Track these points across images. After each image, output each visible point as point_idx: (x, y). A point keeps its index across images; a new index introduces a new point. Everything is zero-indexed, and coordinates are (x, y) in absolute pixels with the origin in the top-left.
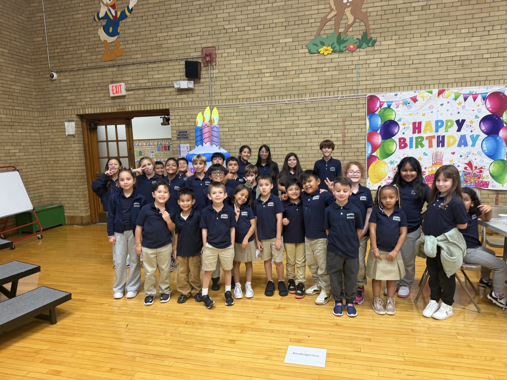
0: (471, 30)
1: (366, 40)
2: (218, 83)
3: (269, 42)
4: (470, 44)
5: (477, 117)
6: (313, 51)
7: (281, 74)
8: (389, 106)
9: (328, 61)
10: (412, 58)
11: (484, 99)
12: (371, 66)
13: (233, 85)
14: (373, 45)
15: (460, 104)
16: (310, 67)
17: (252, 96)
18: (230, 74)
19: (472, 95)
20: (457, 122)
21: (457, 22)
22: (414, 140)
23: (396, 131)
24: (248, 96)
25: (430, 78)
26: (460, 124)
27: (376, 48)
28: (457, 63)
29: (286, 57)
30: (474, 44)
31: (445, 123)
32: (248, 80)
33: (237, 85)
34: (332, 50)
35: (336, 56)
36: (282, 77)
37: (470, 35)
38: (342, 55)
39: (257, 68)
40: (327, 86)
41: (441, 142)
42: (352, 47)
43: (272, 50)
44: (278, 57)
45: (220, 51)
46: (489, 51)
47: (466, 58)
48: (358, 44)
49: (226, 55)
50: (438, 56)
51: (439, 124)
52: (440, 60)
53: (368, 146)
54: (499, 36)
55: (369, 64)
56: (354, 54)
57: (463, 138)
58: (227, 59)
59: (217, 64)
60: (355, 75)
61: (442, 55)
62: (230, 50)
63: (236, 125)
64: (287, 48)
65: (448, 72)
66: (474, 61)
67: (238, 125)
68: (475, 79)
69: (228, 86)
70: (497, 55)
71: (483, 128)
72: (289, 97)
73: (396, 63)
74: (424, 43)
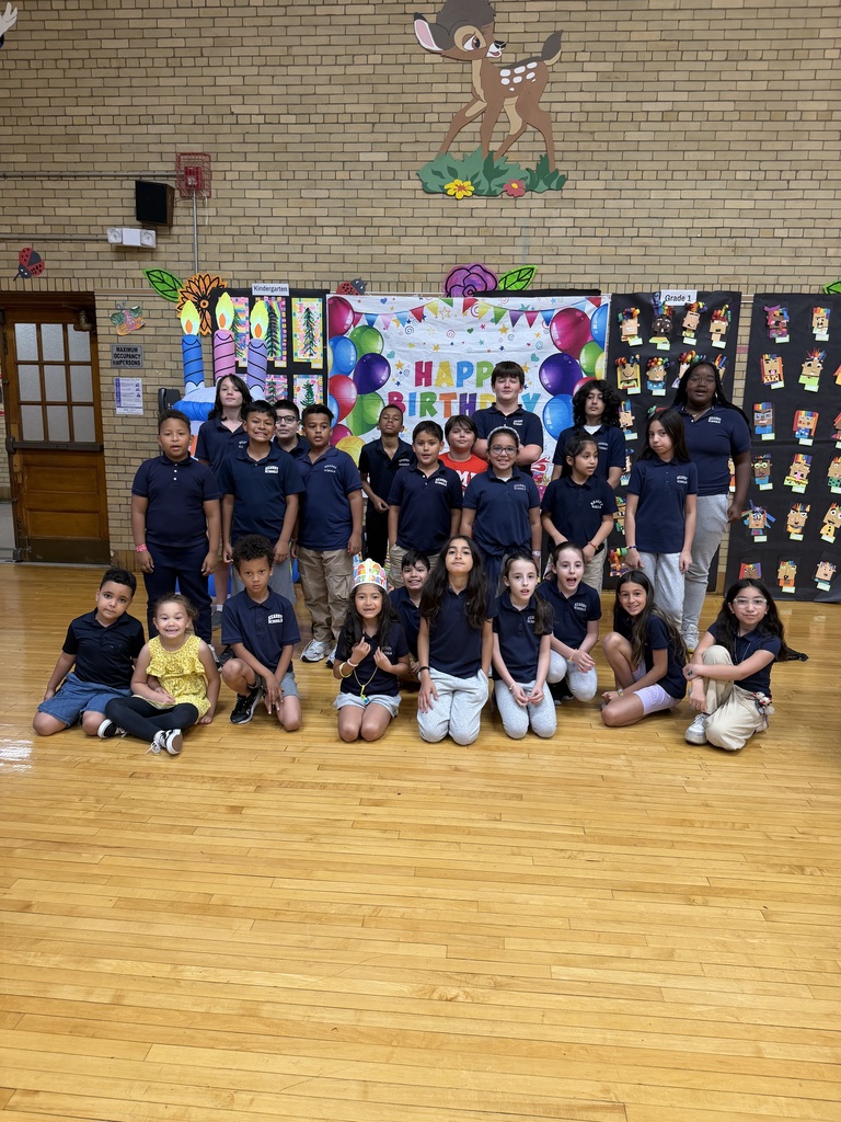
0: (755, 176)
1: (546, 175)
2: (214, 239)
3: (335, 157)
4: (750, 204)
6: (431, 187)
7: (360, 231)
9: (463, 213)
10: (637, 223)
12: (554, 232)
13: (250, 248)
14: (559, 188)
16: (423, 222)
17: (292, 276)
18: (242, 221)
21: (730, 156)
24: (284, 276)
25: (670, 270)
27: (566, 194)
28: (725, 242)
29: (372, 194)
30: (760, 205)
32: (284, 240)
33: (260, 248)
34: (473, 189)
35: (480, 203)
36: (361, 240)
37: (753, 185)
38: (493, 203)
39: (305, 212)
42: (515, 186)
43: (340, 175)
44: (353, 194)
45: (220, 167)
46: (787, 224)
47: (741, 233)
48: (528, 181)
49: (234, 175)
50: (688, 223)
52: (692, 233)
54: (808, 194)
55: (549, 228)
56: (520, 203)
58: (236, 184)
59: (213, 195)
60: (519, 251)
61: (697, 223)
62: (243, 166)
64: (375, 175)
65: (706, 260)
66: (756, 242)
69: (238, 248)
70: (799, 233)
72: (376, 286)
73: (605, 232)
74: (662, 194)
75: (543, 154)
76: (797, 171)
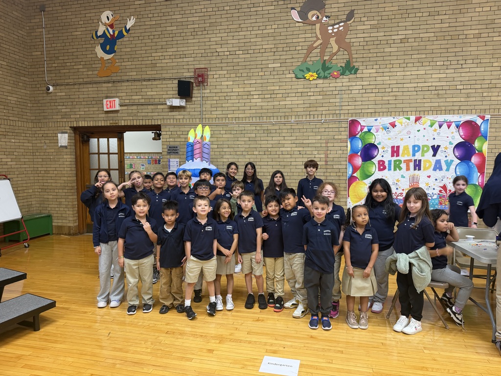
0: (446, 63)
1: (349, 68)
2: (209, 102)
3: (258, 66)
4: (444, 75)
5: (451, 143)
6: (299, 76)
7: (269, 96)
8: (369, 131)
9: (313, 86)
11: (458, 127)
12: (353, 92)
13: (224, 105)
14: (355, 73)
15: (435, 130)
16: (296, 91)
17: (240, 116)
18: (220, 94)
19: (447, 122)
20: (433, 147)
21: (433, 55)
22: (393, 163)
23: (376, 154)
24: (237, 115)
25: (408, 105)
26: (435, 149)
27: (358, 76)
28: (433, 92)
29: (274, 81)
30: (449, 75)
31: (421, 148)
32: (237, 101)
33: (227, 105)
34: (317, 76)
35: (321, 81)
36: (269, 100)
37: (445, 67)
38: (326, 81)
39: (246, 89)
40: (311, 109)
41: (417, 165)
42: (335, 73)
43: (261, 74)
44: (266, 81)
45: (211, 73)
46: (462, 83)
47: (440, 88)
48: (341, 71)
49: (218, 76)
50: (415, 85)
51: (416, 149)
52: (417, 89)
53: (349, 167)
54: (472, 70)
55: (351, 90)
56: (338, 80)
57: (438, 162)
58: (218, 80)
59: (209, 84)
61: (419, 85)
62: (221, 72)
63: (225, 143)
64: (275, 73)
65: (425, 101)
66: (448, 92)
67: (227, 143)
68: (450, 108)
69: (219, 105)
70: (469, 87)
71: (457, 154)
72: (275, 118)
73: (377, 91)
74: (403, 73)
75: (348, 60)
76: (466, 60)
